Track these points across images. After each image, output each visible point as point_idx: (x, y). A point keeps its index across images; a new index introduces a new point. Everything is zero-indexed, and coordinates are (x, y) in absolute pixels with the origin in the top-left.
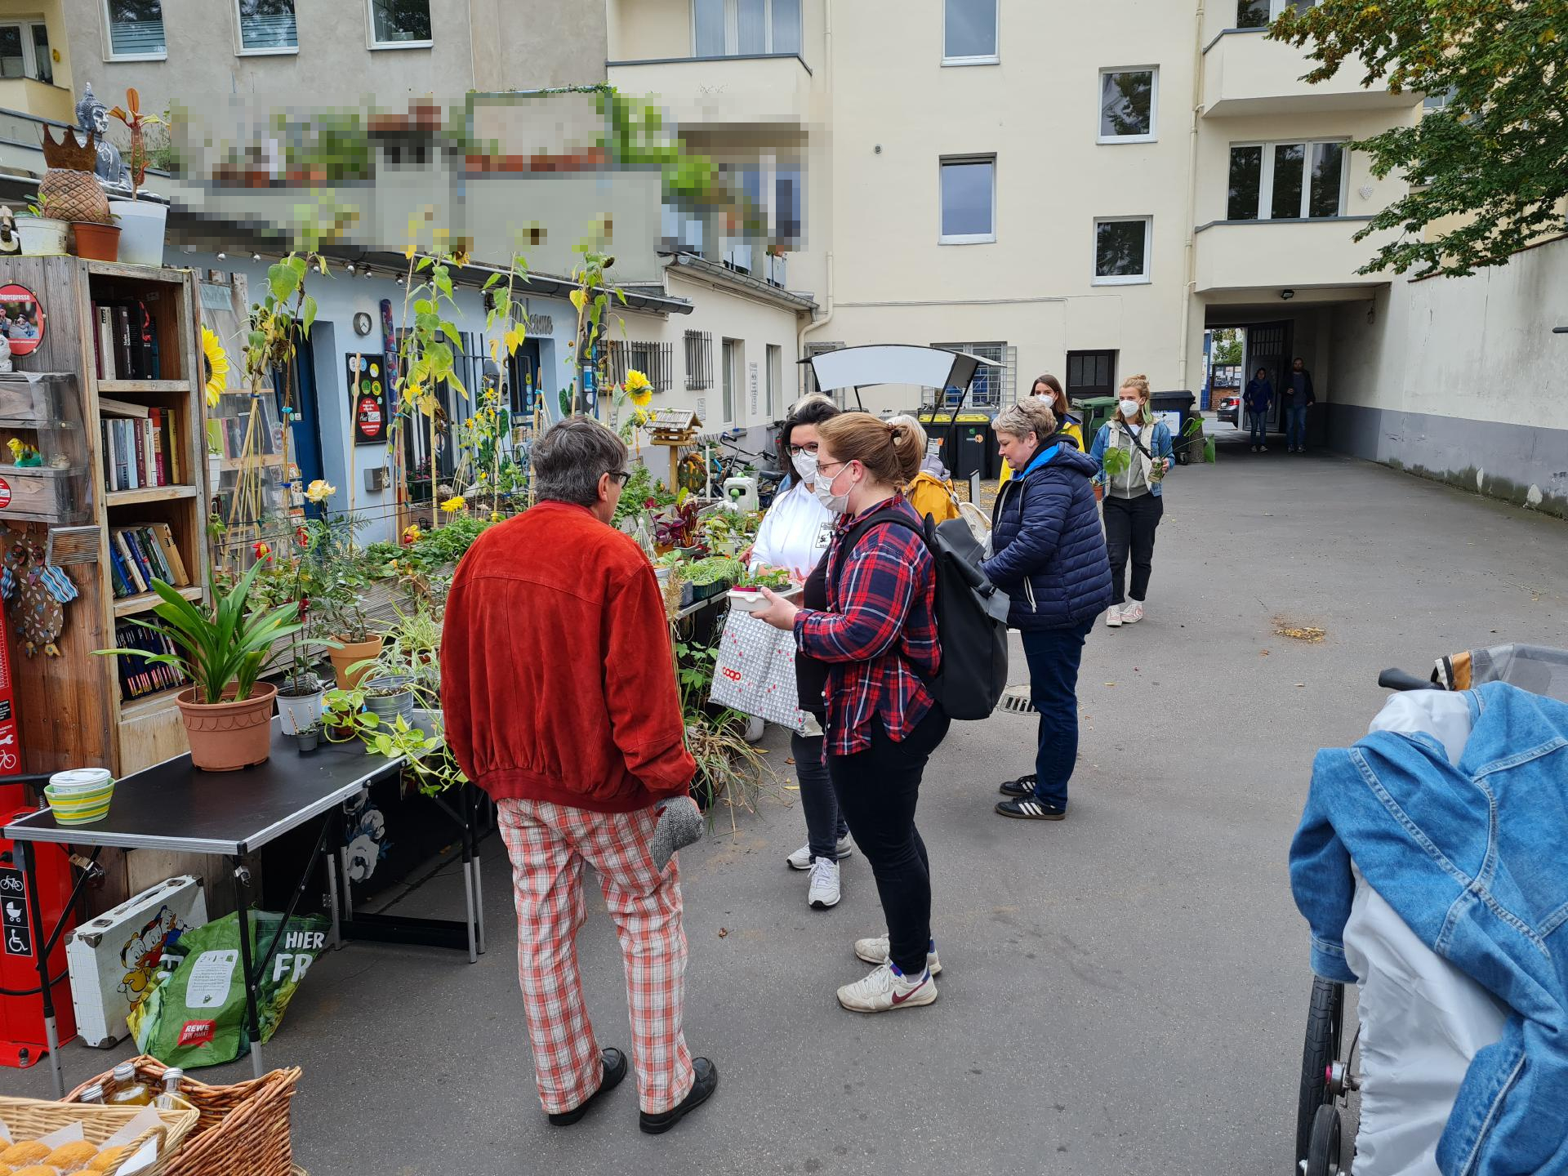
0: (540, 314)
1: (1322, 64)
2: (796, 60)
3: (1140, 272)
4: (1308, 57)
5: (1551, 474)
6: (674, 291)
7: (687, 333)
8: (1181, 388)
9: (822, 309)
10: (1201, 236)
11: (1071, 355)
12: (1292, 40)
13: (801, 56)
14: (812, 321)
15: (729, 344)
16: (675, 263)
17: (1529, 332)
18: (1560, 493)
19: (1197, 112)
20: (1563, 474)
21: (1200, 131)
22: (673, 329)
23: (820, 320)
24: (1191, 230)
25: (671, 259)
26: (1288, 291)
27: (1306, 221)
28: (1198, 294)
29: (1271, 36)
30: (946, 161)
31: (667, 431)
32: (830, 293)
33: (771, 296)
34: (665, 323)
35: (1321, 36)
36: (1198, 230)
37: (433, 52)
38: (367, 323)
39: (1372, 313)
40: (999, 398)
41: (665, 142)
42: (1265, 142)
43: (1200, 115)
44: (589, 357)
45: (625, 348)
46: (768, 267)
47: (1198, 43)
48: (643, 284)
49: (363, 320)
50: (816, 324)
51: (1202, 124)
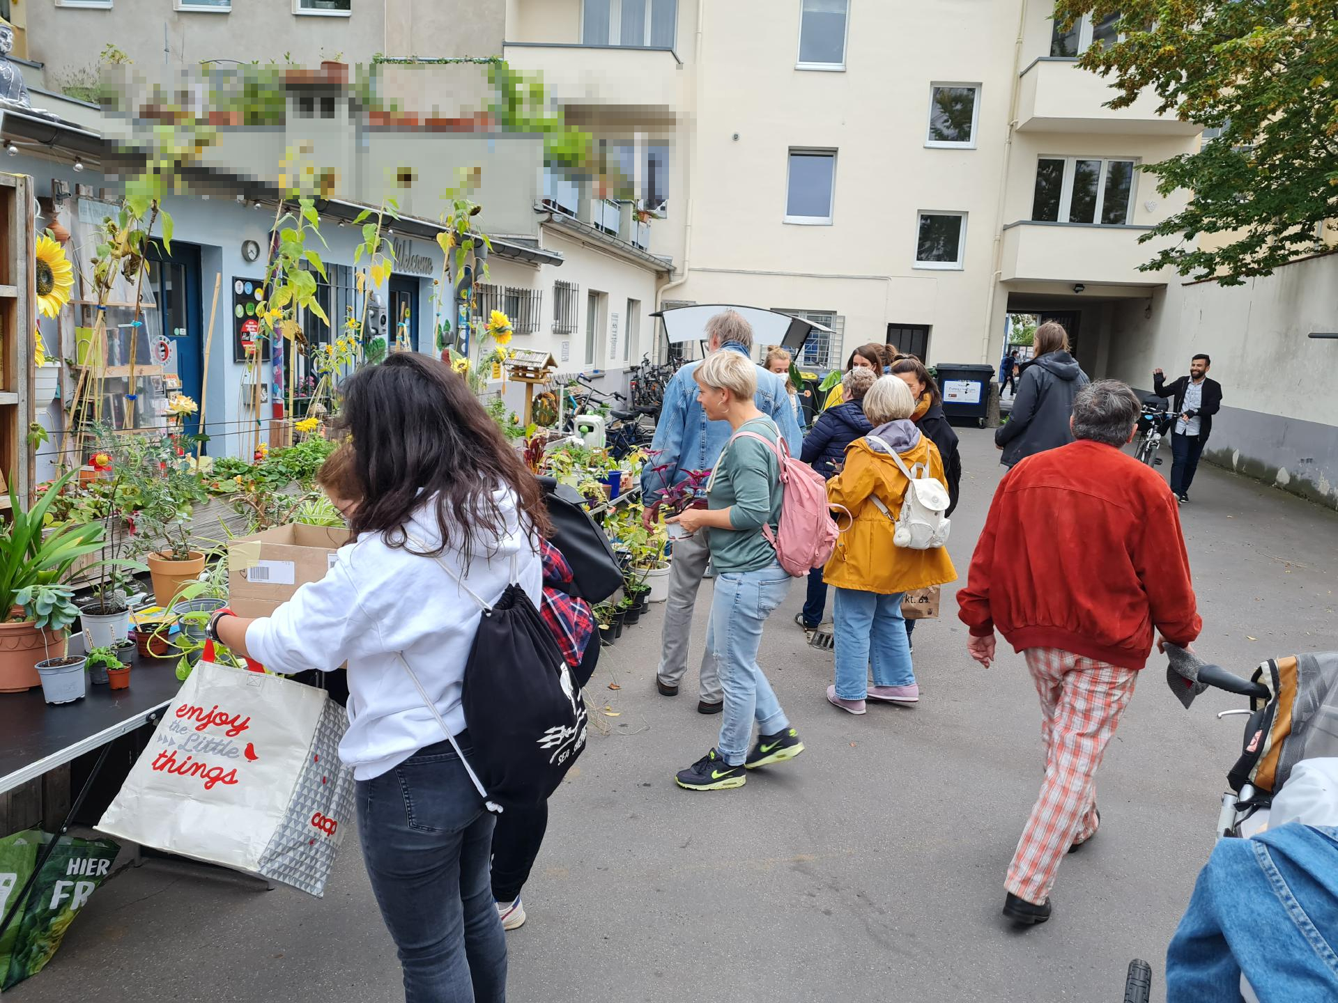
0: (422, 255)
1: (1123, 93)
2: (670, 53)
3: (953, 257)
4: (1111, 86)
5: (1299, 459)
6: (546, 246)
7: (557, 283)
8: (984, 363)
9: (678, 271)
10: (1009, 232)
11: (891, 327)
12: (1099, 70)
13: (674, 51)
14: (670, 281)
15: (594, 296)
16: (550, 220)
17: (1286, 336)
18: (1306, 476)
19: (1012, 126)
20: (1309, 460)
21: (1013, 142)
22: (544, 280)
23: (676, 280)
24: (1001, 227)
25: (546, 217)
26: (1079, 286)
27: (1098, 227)
28: (1003, 282)
29: (1081, 65)
30: (794, 152)
31: (525, 369)
32: (687, 258)
33: (635, 257)
34: (537, 273)
35: (1123, 68)
36: (1006, 228)
37: (351, 20)
38: (255, 251)
39: (1149, 309)
40: (826, 360)
41: (549, 114)
42: (1068, 156)
43: (1014, 129)
44: (465, 297)
45: (499, 292)
46: (634, 232)
47: (1016, 67)
48: (520, 237)
49: (251, 247)
50: (673, 283)
51: (1015, 138)
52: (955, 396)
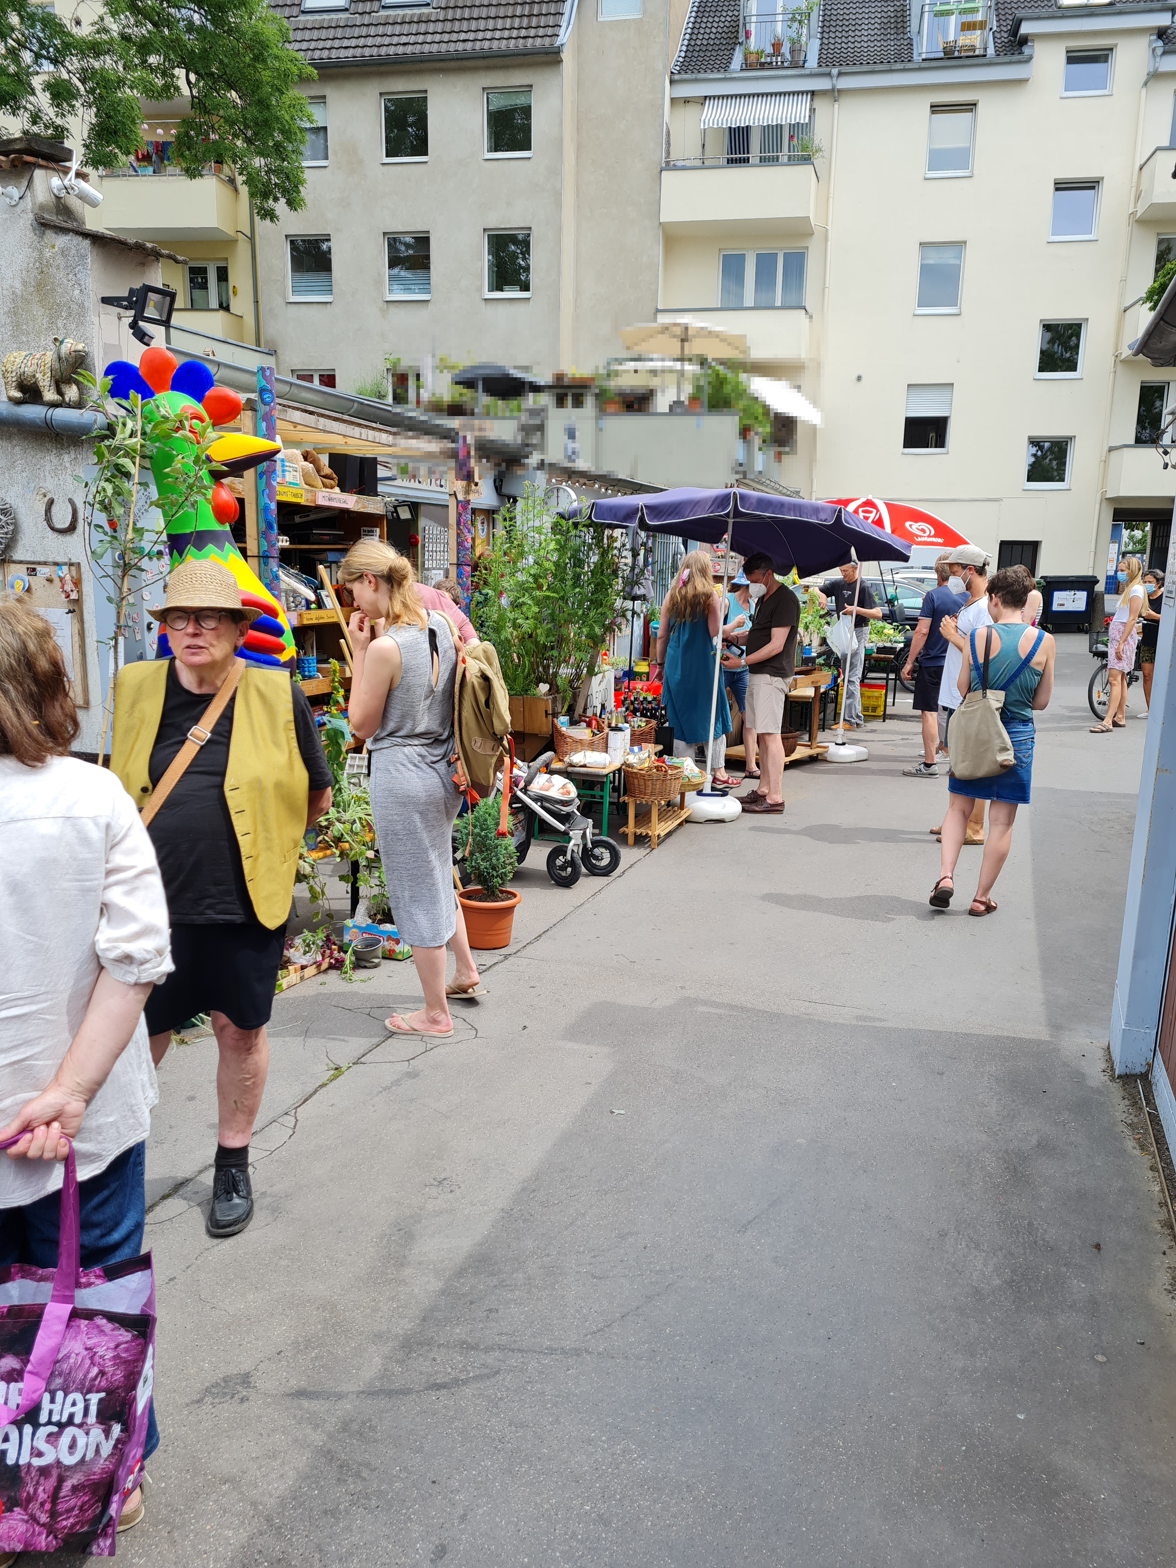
2: (804, 311)
3: (1062, 480)
8: (1090, 574)
10: (1113, 455)
11: (1003, 544)
13: (807, 308)
19: (1117, 357)
21: (1118, 371)
24: (1106, 448)
25: (741, 475)
28: (1110, 500)
30: (913, 387)
32: (814, 489)
36: (1111, 449)
37: (531, 300)
42: (1169, 382)
43: (1119, 359)
47: (1121, 303)
51: (1120, 367)
52: (1063, 605)
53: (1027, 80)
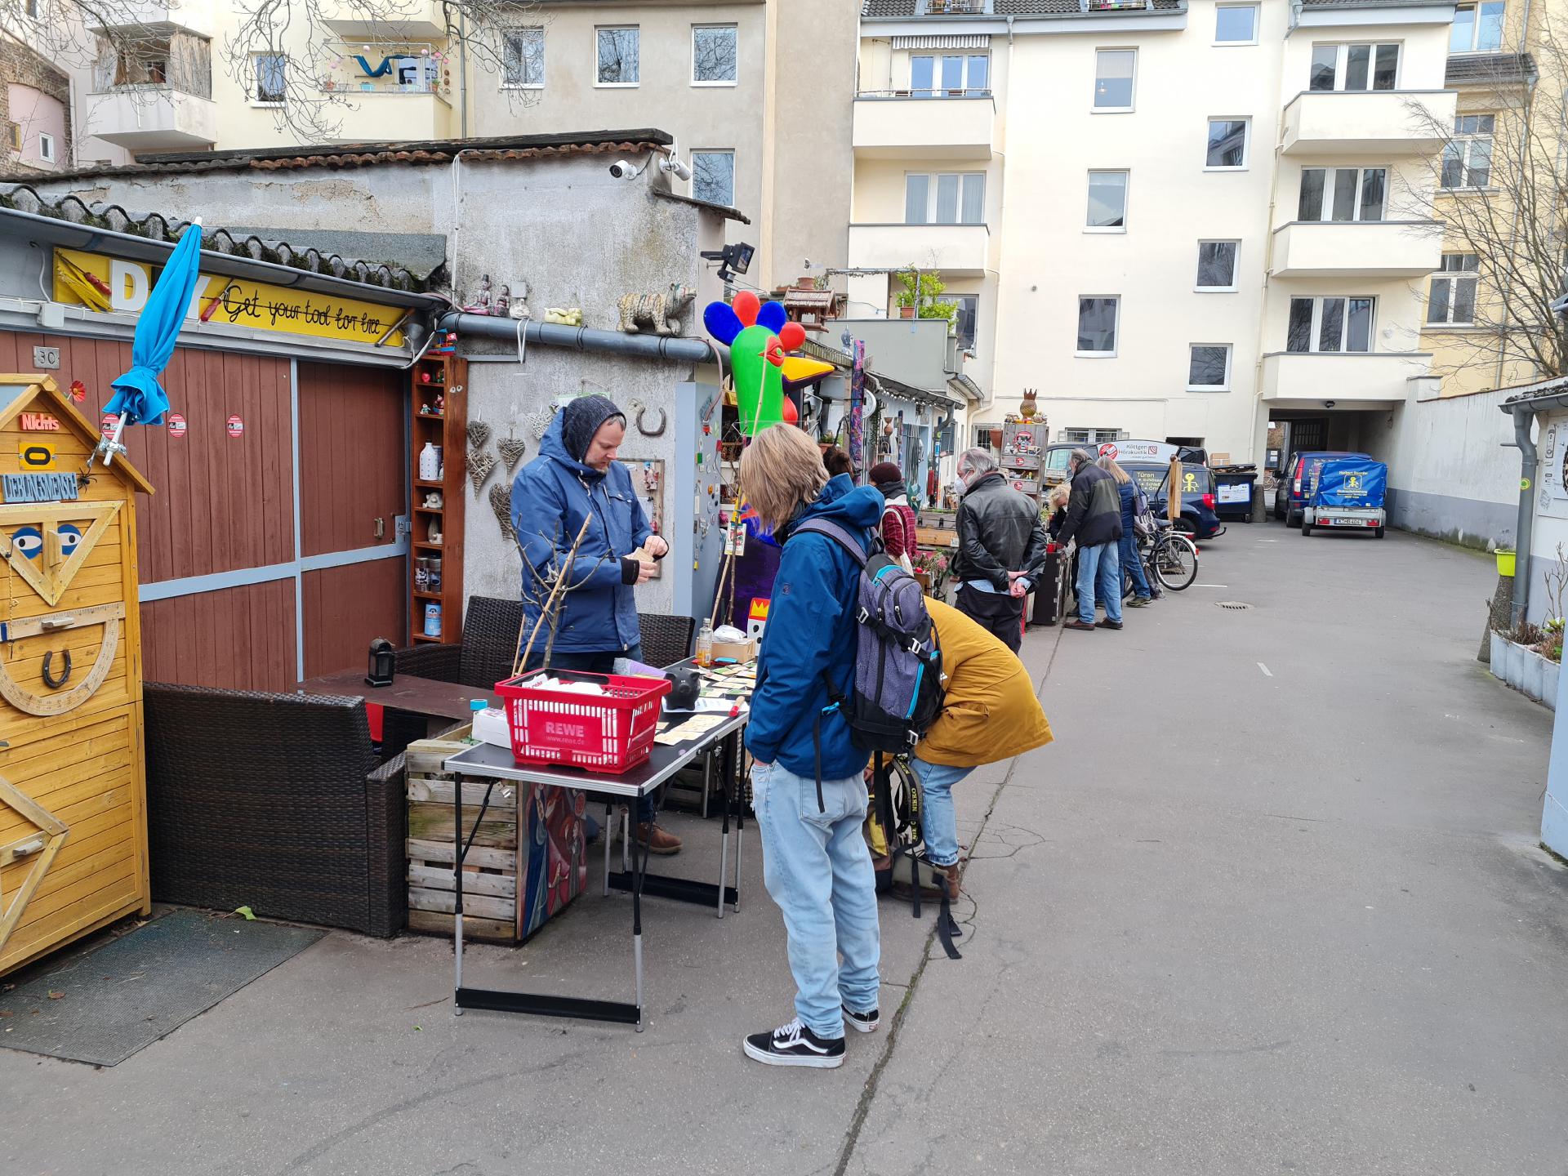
2: (983, 227)
3: (1220, 382)
6: (951, 394)
8: (1250, 465)
9: (986, 399)
10: (1267, 360)
11: (1169, 440)
13: (987, 224)
14: (979, 407)
19: (1268, 274)
21: (1269, 286)
23: (985, 407)
24: (1262, 355)
25: (952, 376)
26: (1331, 402)
27: (1345, 355)
28: (1264, 401)
30: (1084, 298)
32: (994, 388)
36: (1266, 356)
42: (1316, 296)
43: (1270, 276)
47: (1270, 228)
50: (982, 410)
51: (1271, 284)
52: (1227, 497)
53: (1182, 30)
